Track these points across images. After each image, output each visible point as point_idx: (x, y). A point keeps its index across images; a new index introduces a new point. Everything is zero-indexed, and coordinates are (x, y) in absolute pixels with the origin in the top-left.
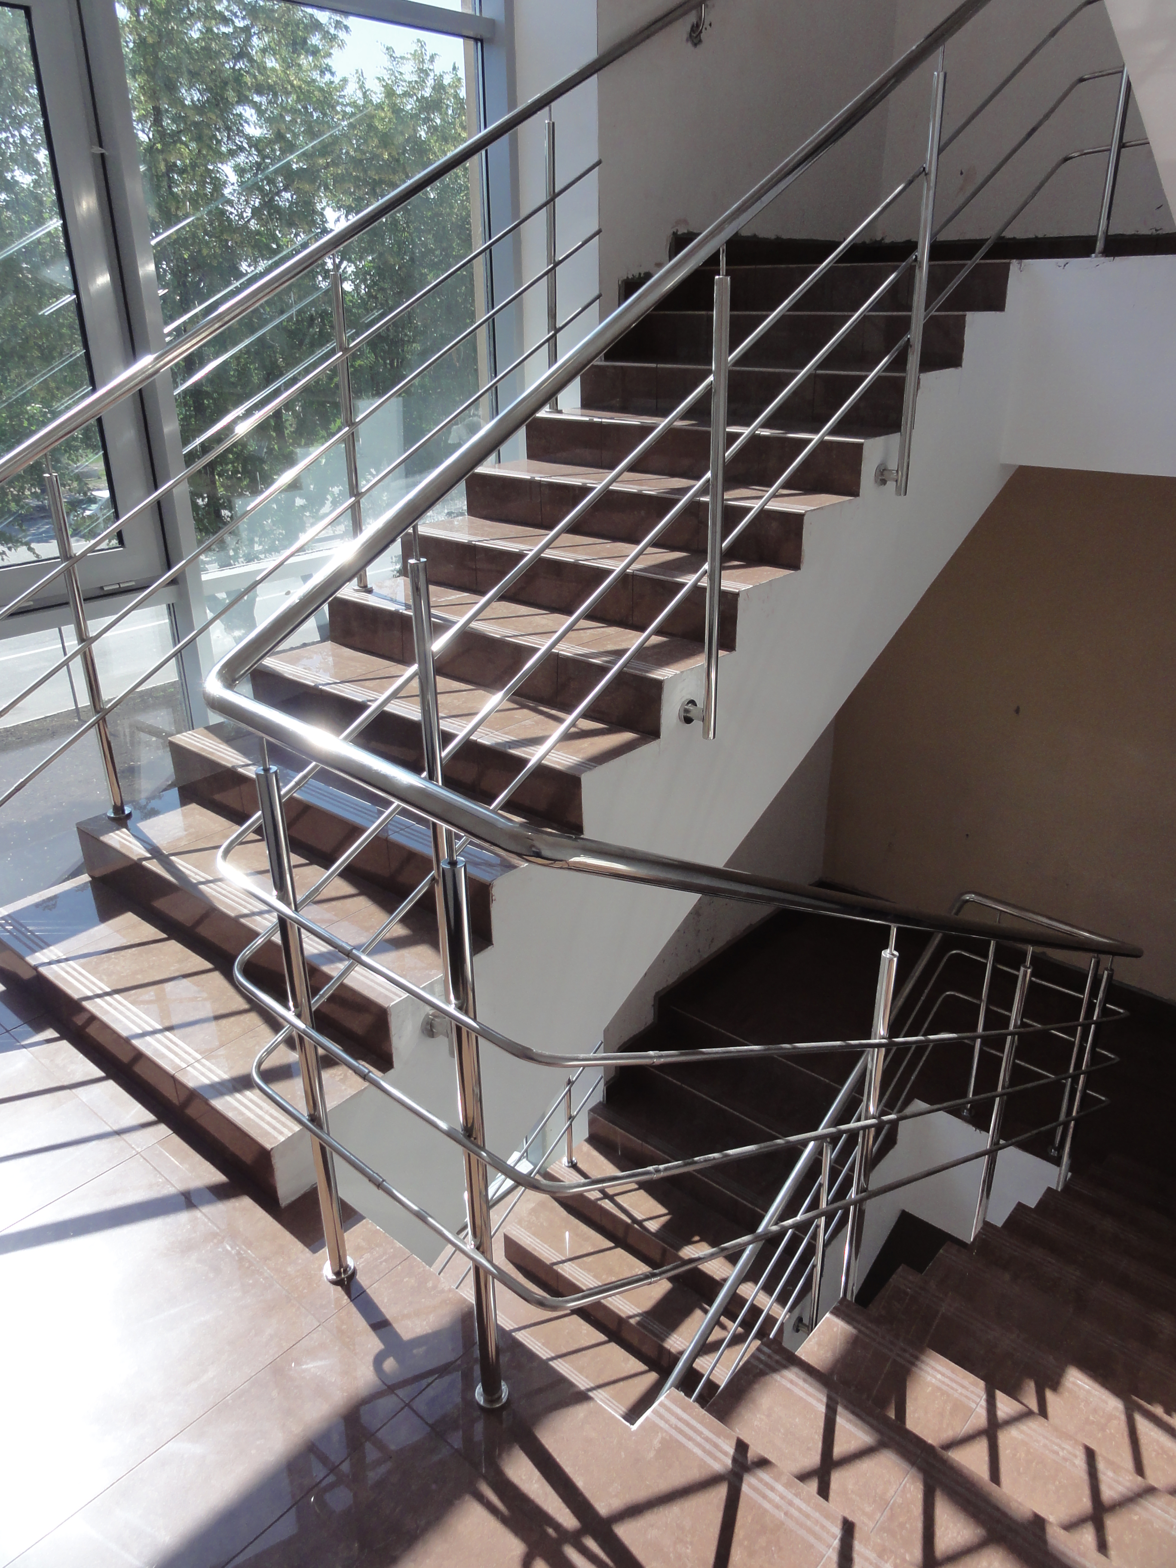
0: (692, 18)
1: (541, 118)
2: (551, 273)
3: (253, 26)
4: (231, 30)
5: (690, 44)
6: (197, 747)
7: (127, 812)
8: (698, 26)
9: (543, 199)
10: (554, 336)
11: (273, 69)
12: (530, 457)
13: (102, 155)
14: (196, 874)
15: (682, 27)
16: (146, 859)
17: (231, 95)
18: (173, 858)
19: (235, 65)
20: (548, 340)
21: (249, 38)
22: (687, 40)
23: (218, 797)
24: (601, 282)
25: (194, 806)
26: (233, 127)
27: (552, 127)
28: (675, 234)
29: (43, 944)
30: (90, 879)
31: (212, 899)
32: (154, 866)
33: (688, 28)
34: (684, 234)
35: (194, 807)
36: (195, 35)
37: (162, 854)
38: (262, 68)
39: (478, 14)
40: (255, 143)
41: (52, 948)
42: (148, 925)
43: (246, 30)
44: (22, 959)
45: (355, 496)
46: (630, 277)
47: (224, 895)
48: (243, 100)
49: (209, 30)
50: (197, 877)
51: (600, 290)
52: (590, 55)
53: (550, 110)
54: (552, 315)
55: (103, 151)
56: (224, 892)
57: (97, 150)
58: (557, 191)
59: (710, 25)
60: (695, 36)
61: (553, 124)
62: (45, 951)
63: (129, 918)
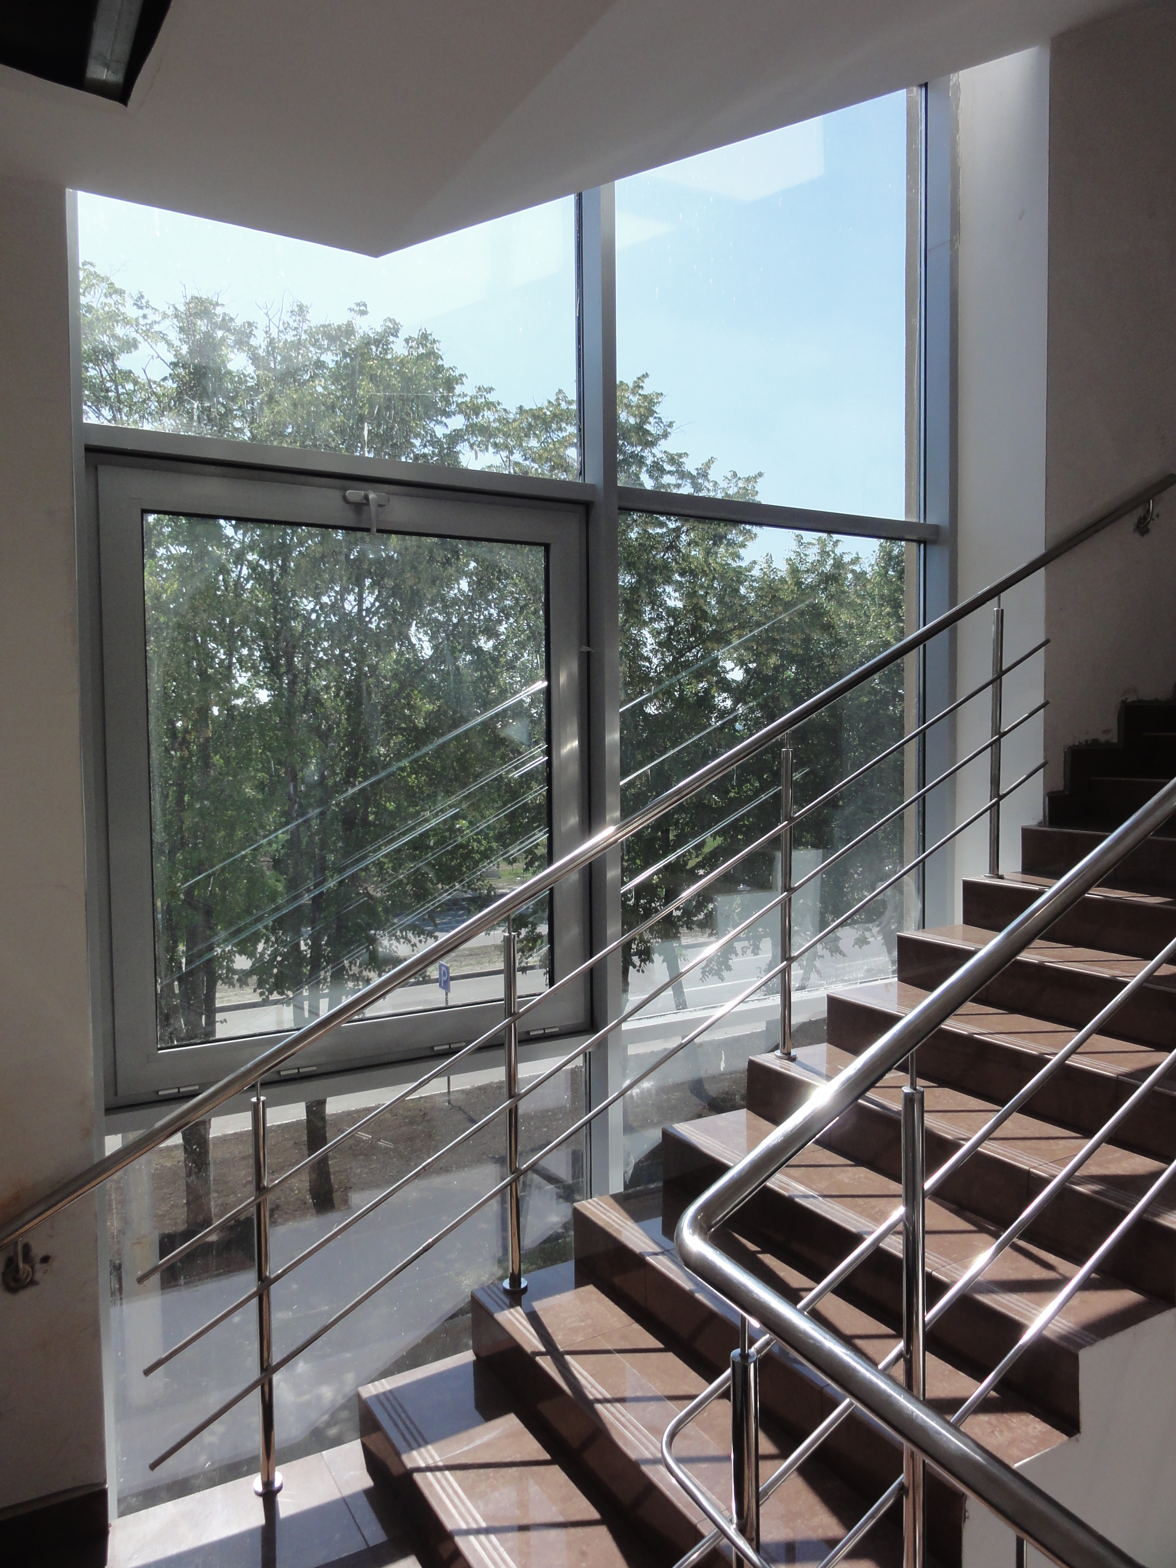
0: (1140, 512)
1: (992, 607)
2: (995, 746)
3: (682, 526)
4: (664, 530)
5: (1137, 535)
6: (603, 1219)
7: (523, 1286)
8: (1145, 518)
9: (990, 677)
10: (997, 804)
11: (695, 557)
12: (967, 921)
13: (588, 652)
14: (593, 1386)
15: (1129, 522)
16: (540, 1354)
17: (658, 578)
18: (568, 1358)
19: (664, 555)
20: (990, 808)
21: (678, 537)
22: (1134, 531)
23: (617, 1280)
24: (1046, 749)
25: (591, 1288)
26: (655, 600)
27: (1001, 615)
28: (1123, 702)
29: (420, 1441)
30: (475, 1358)
31: (608, 1426)
32: (546, 1364)
33: (1135, 520)
34: (1133, 702)
35: (590, 1290)
36: (633, 535)
37: (556, 1349)
38: (686, 557)
39: (922, 521)
40: (672, 612)
41: (430, 1447)
42: (531, 1436)
43: (677, 530)
44: (398, 1455)
45: (787, 960)
46: (1077, 743)
47: (623, 1424)
48: (668, 581)
49: (646, 531)
50: (595, 1392)
51: (1045, 757)
52: (1039, 550)
53: (999, 599)
54: (995, 781)
55: (589, 649)
56: (623, 1419)
57: (585, 649)
58: (1004, 668)
59: (1158, 516)
60: (1142, 527)
61: (1002, 610)
62: (423, 1450)
63: (510, 1422)
